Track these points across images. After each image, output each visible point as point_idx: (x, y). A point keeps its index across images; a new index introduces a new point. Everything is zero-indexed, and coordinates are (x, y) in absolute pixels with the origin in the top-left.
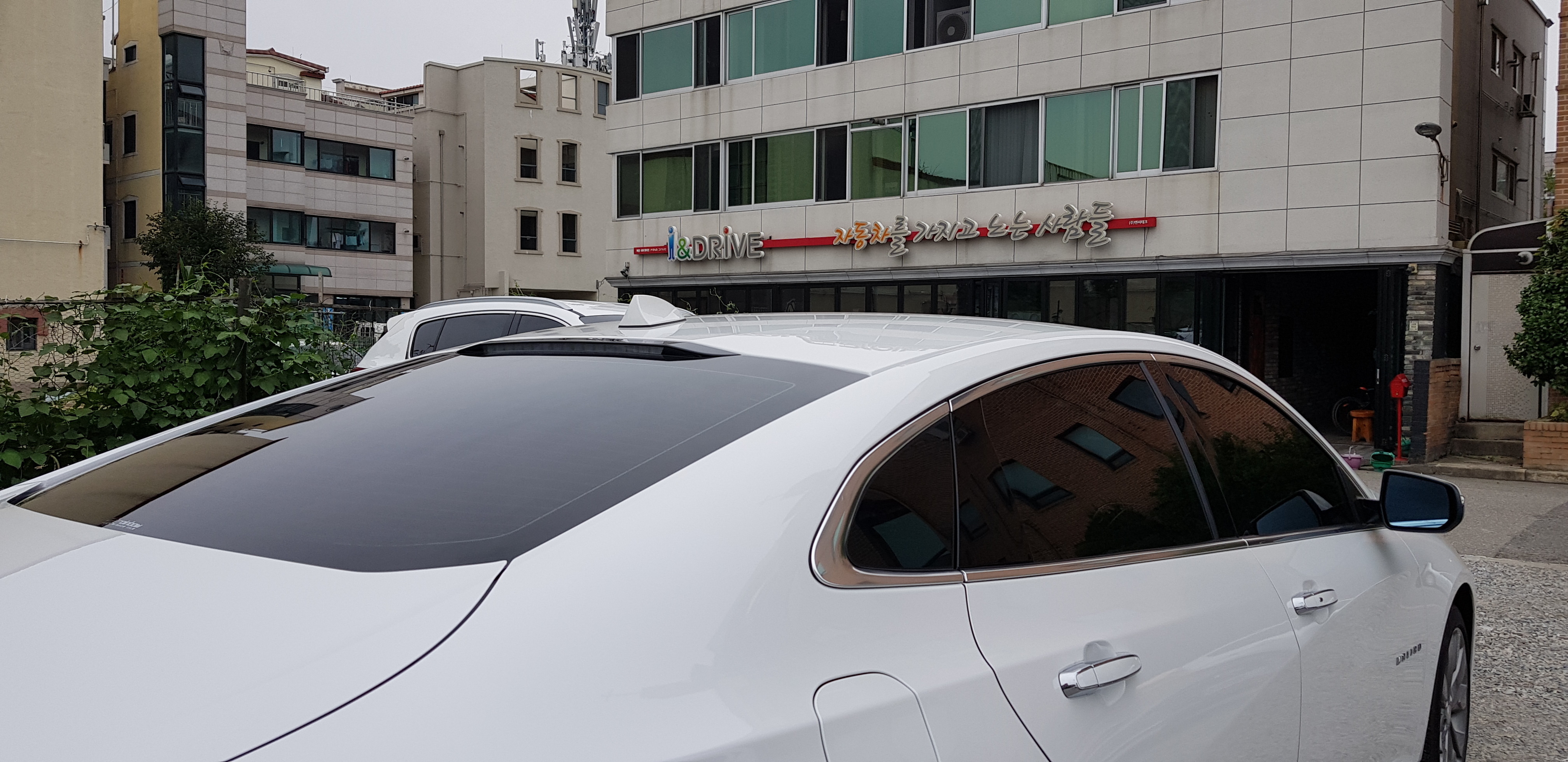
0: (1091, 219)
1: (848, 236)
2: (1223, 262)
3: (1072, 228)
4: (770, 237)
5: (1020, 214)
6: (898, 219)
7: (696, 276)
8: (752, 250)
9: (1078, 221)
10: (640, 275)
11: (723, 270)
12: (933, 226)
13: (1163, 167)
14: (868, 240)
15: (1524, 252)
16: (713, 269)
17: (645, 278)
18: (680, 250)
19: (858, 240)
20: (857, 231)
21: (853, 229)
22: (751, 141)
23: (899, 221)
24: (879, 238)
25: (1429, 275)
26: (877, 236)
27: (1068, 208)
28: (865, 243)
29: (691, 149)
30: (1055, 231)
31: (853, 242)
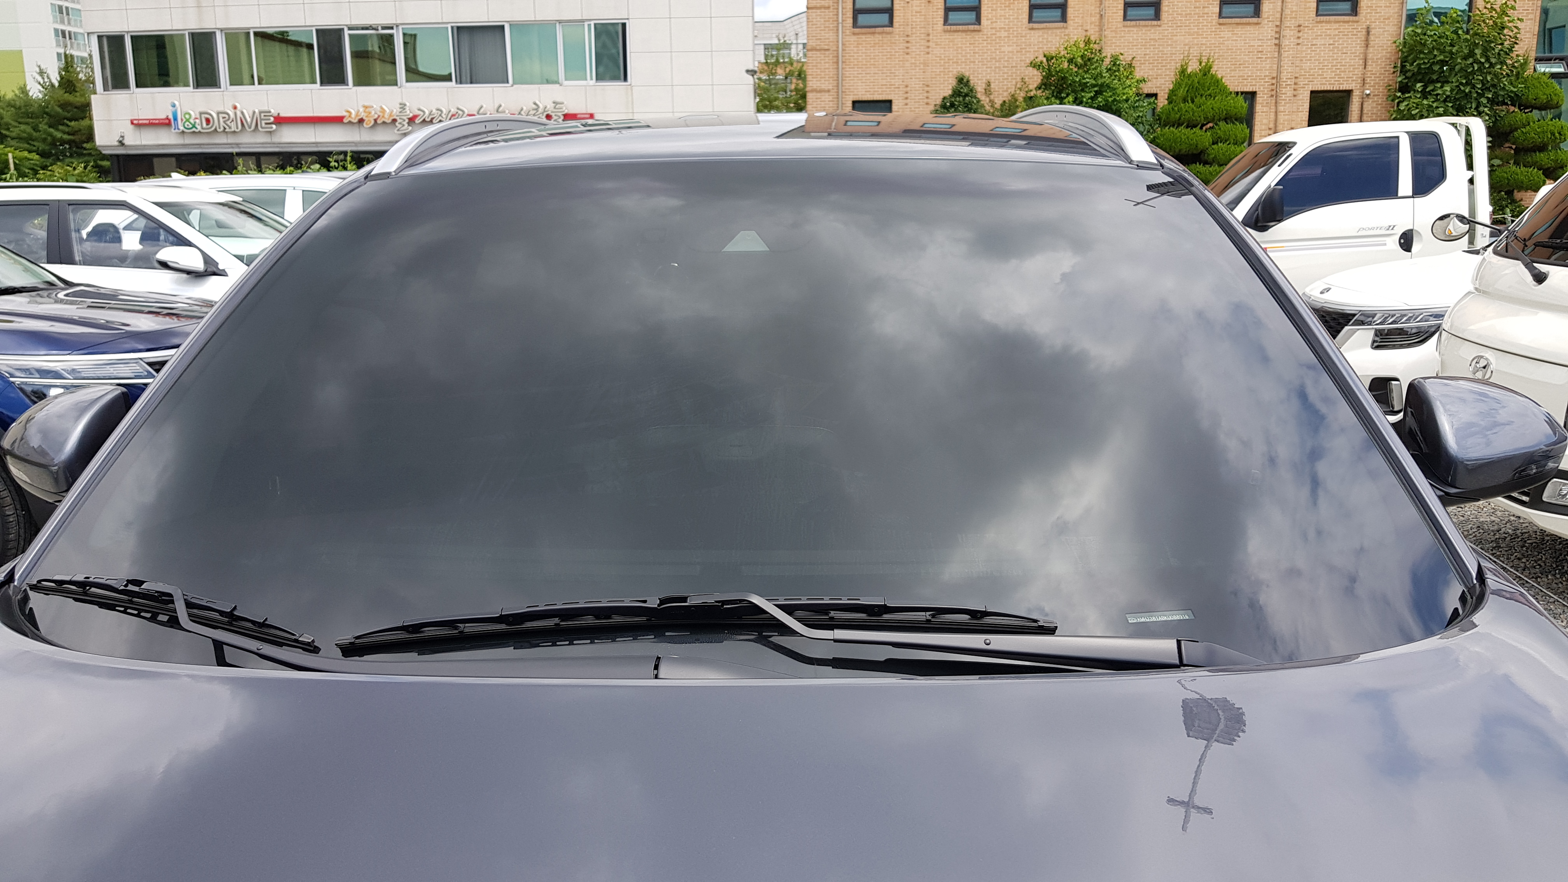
0: (552, 112)
1: (357, 115)
4: (279, 114)
5: (500, 106)
6: (401, 104)
7: (203, 144)
8: (263, 125)
9: (543, 113)
10: (138, 143)
11: (231, 140)
12: (432, 111)
13: (597, 79)
14: (375, 120)
16: (222, 139)
17: (145, 146)
18: (185, 122)
19: (367, 119)
20: (365, 112)
21: (361, 110)
22: (249, 33)
23: (401, 106)
24: (385, 118)
26: (383, 117)
27: (535, 104)
28: (373, 122)
29: (183, 35)
31: (361, 121)
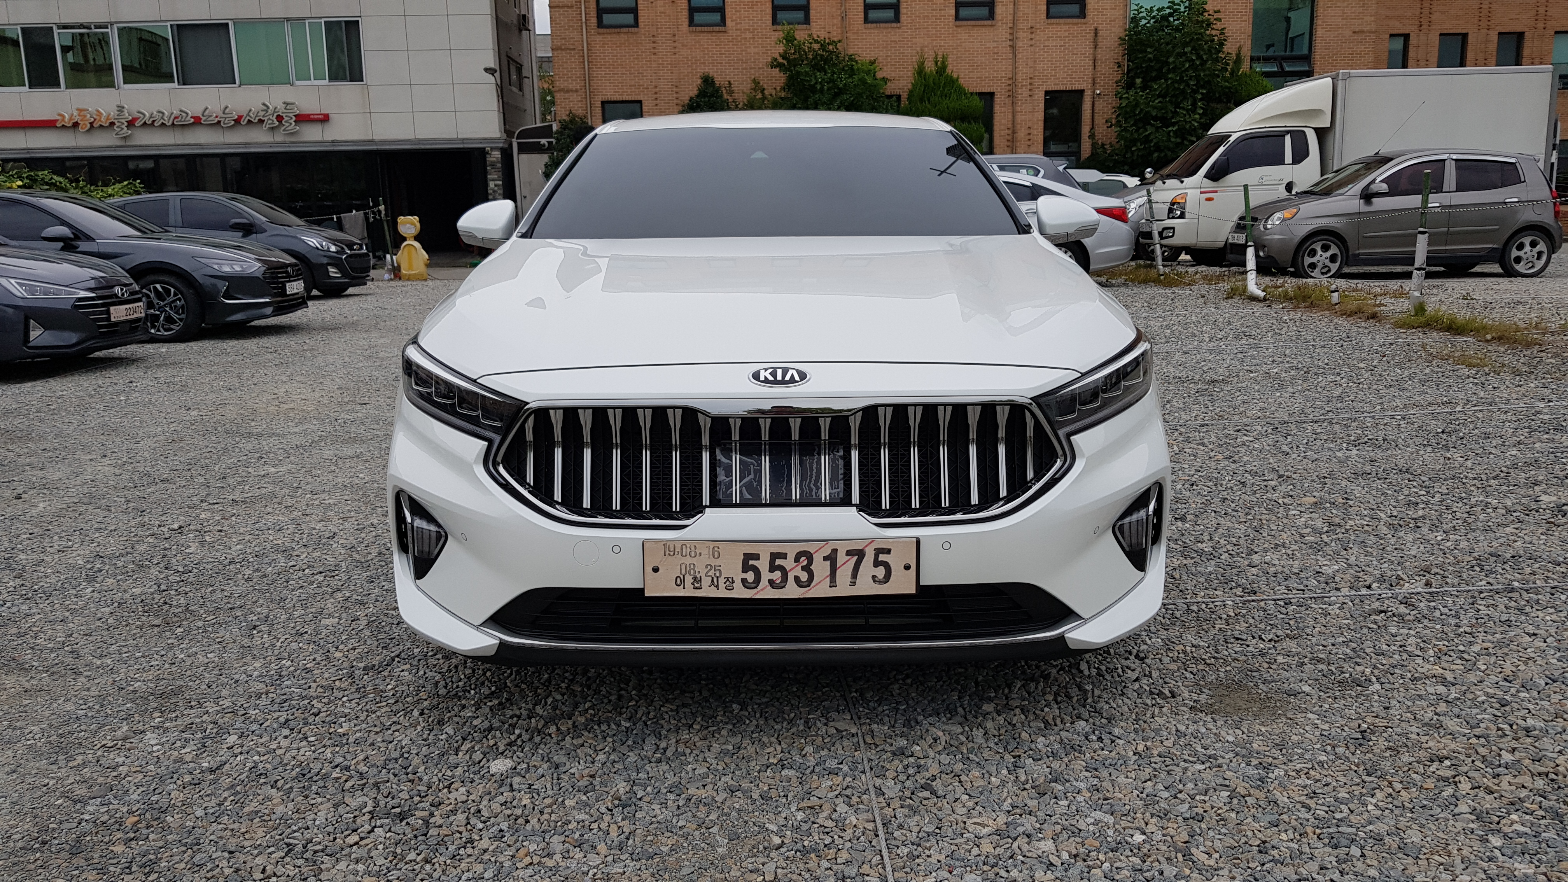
0: (283, 113)
1: (71, 119)
2: (376, 145)
3: (269, 119)
5: (226, 107)
9: (273, 114)
12: (152, 113)
13: (331, 79)
14: (91, 124)
15: (544, 141)
19: (82, 123)
20: (79, 115)
21: (76, 113)
23: (119, 108)
24: (101, 122)
25: (497, 154)
26: (100, 120)
27: (264, 104)
28: (89, 126)
30: (256, 121)
31: (76, 125)
